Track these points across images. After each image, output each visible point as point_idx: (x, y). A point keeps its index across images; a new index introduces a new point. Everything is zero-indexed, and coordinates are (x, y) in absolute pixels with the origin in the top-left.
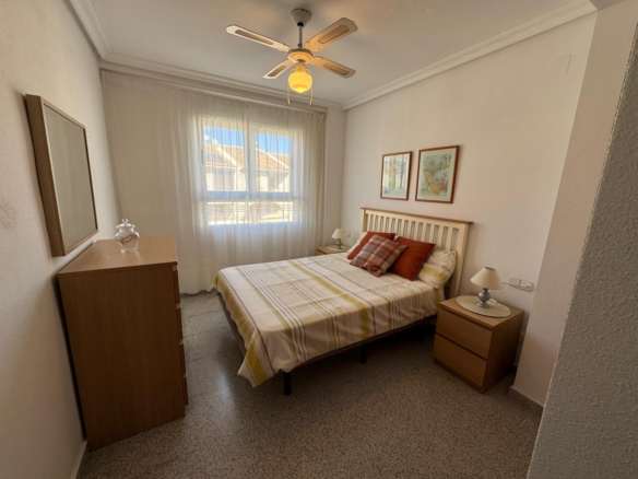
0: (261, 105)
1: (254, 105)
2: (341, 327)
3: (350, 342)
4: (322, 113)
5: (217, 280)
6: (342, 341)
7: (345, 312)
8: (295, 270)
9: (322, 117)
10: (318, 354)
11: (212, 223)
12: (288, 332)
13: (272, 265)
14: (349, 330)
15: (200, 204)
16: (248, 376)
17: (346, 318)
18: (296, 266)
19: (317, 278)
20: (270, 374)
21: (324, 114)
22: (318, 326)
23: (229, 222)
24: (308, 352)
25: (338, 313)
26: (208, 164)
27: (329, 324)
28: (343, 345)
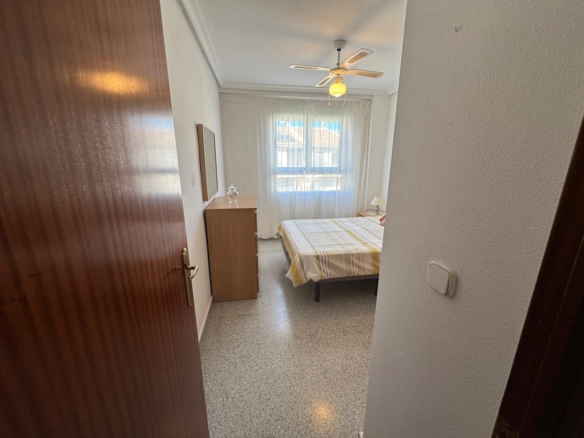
0: (318, 101)
1: (312, 101)
2: (355, 261)
3: (362, 274)
4: (368, 100)
5: (280, 228)
6: (356, 271)
7: (360, 252)
8: (335, 226)
9: (368, 103)
10: (337, 276)
11: (279, 190)
12: (317, 257)
13: (319, 220)
14: (361, 264)
15: (272, 176)
16: (291, 278)
17: (360, 256)
18: (335, 223)
19: (348, 231)
20: (305, 281)
21: (370, 101)
22: (338, 257)
23: (291, 189)
24: (329, 274)
25: (354, 252)
26: (279, 144)
27: (347, 258)
28: (356, 274)
